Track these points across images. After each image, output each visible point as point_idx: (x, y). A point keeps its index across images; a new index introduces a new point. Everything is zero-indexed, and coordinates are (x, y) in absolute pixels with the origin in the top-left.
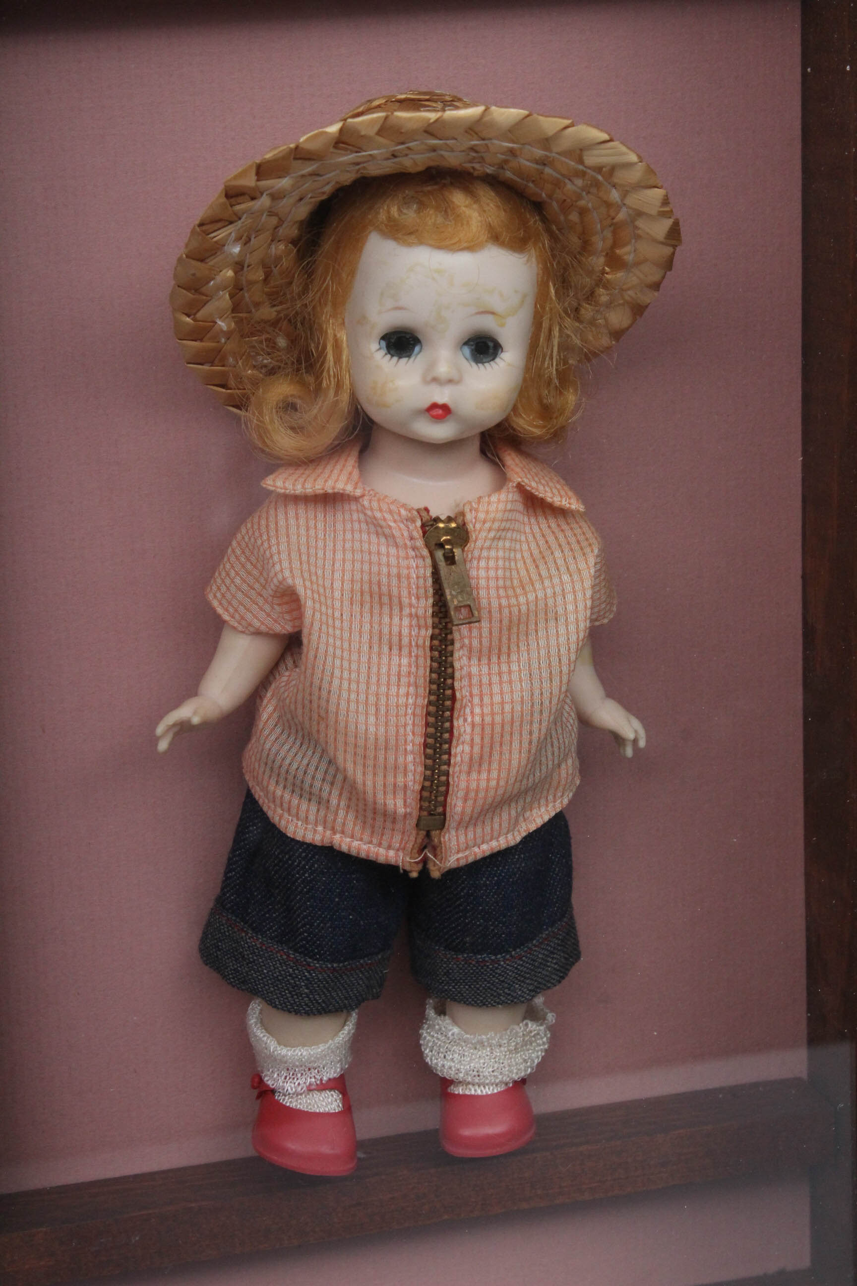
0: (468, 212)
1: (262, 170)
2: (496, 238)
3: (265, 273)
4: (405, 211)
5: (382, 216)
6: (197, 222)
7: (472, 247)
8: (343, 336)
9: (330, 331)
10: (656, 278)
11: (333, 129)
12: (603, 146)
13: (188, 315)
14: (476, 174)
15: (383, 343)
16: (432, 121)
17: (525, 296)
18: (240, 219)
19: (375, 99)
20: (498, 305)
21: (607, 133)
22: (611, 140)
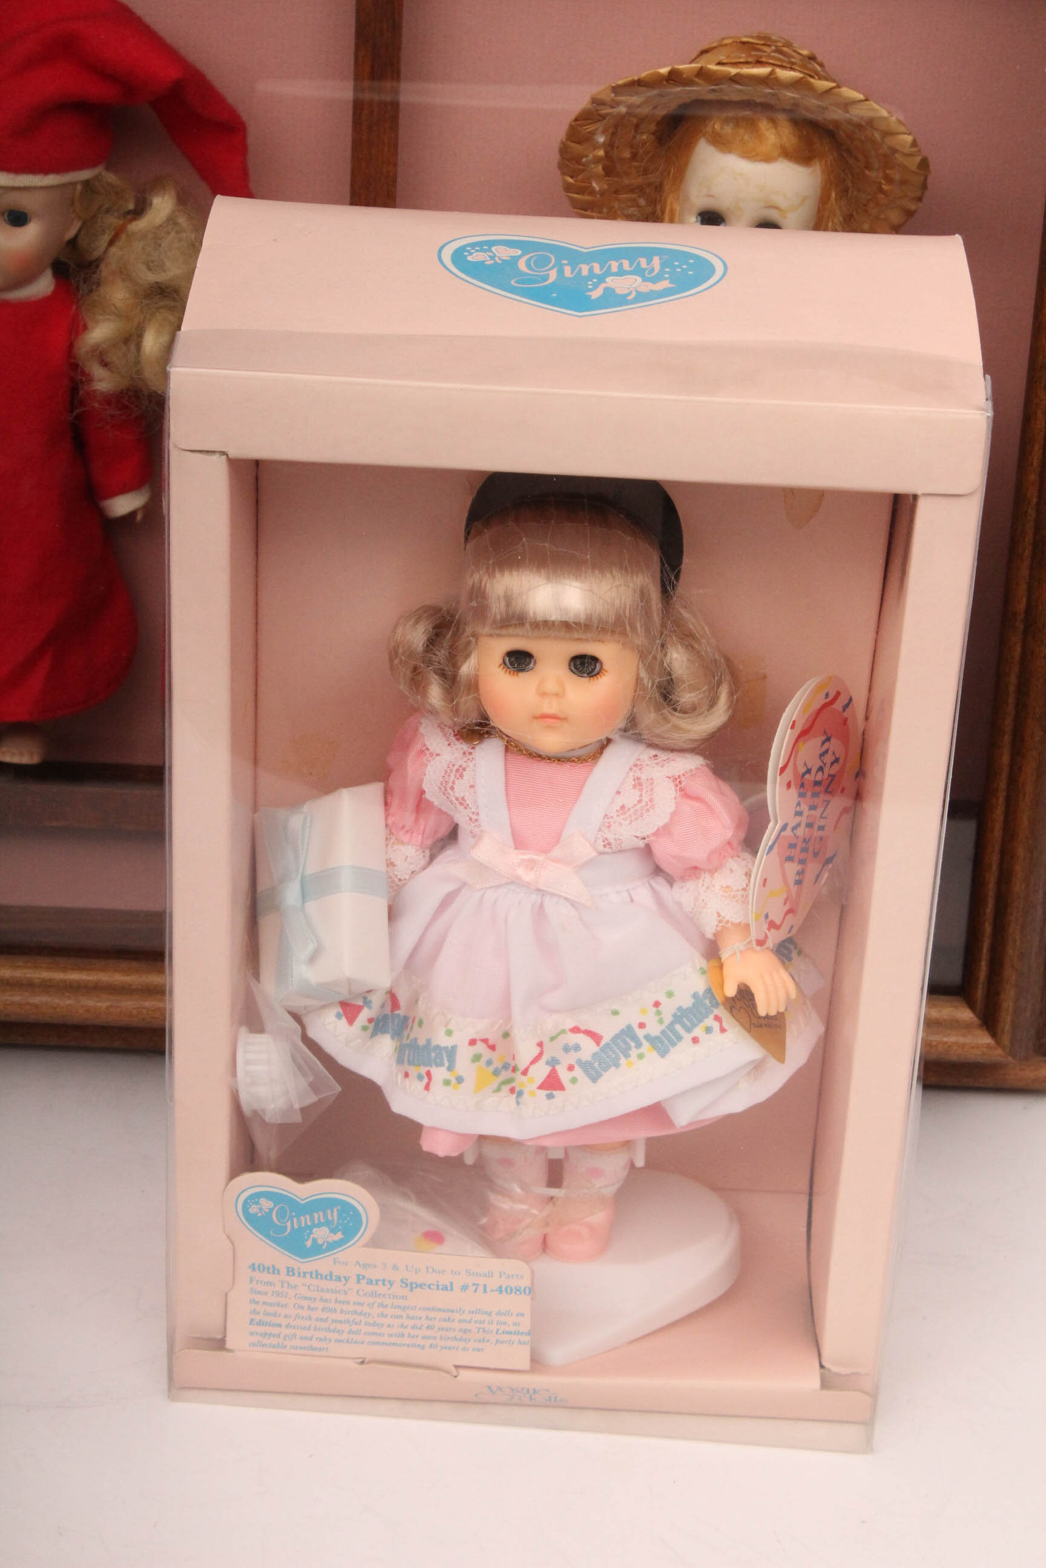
0: (767, 134)
1: (616, 89)
2: (787, 154)
3: (632, 153)
4: (726, 127)
5: (709, 129)
6: (573, 118)
7: (768, 159)
8: (677, 207)
9: (669, 202)
10: (918, 194)
11: (664, 71)
12: (862, 103)
13: (572, 177)
14: (778, 107)
15: (699, 219)
16: (732, 74)
17: (804, 200)
18: (605, 119)
19: (726, 39)
20: (783, 204)
21: (863, 94)
22: (866, 100)
